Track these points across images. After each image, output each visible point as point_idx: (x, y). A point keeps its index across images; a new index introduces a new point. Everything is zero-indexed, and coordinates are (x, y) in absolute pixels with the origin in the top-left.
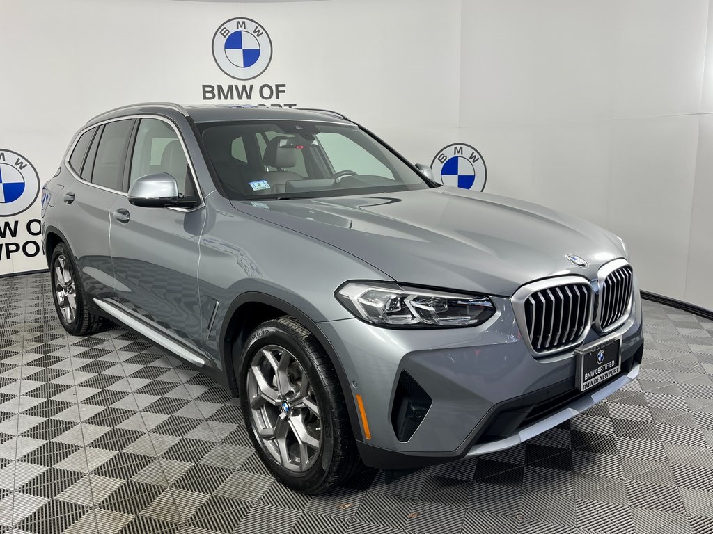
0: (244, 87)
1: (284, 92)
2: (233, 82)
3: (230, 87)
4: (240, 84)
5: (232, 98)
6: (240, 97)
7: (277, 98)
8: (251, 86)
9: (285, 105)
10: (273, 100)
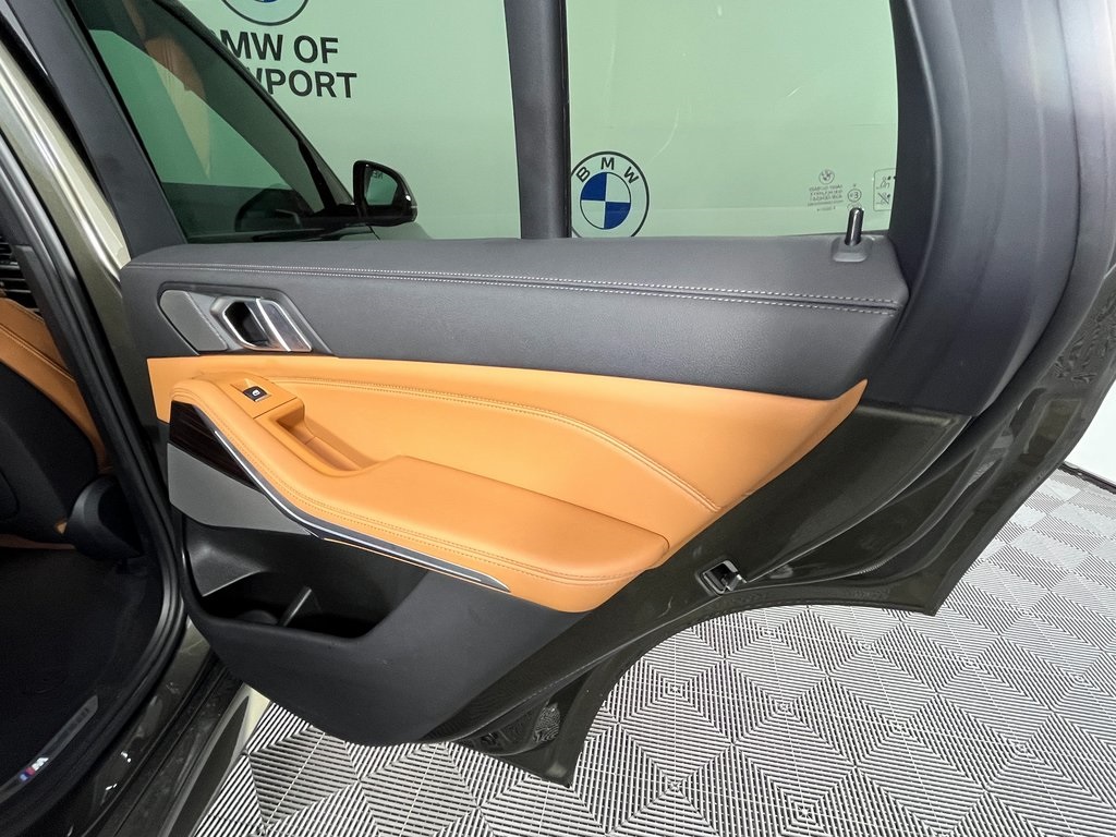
0: (267, 38)
1: (335, 51)
2: (249, 28)
3: (244, 36)
4: (261, 32)
5: (248, 56)
6: (262, 56)
7: (325, 61)
8: (280, 38)
9: (339, 75)
10: (318, 65)
